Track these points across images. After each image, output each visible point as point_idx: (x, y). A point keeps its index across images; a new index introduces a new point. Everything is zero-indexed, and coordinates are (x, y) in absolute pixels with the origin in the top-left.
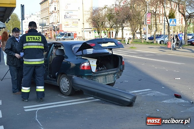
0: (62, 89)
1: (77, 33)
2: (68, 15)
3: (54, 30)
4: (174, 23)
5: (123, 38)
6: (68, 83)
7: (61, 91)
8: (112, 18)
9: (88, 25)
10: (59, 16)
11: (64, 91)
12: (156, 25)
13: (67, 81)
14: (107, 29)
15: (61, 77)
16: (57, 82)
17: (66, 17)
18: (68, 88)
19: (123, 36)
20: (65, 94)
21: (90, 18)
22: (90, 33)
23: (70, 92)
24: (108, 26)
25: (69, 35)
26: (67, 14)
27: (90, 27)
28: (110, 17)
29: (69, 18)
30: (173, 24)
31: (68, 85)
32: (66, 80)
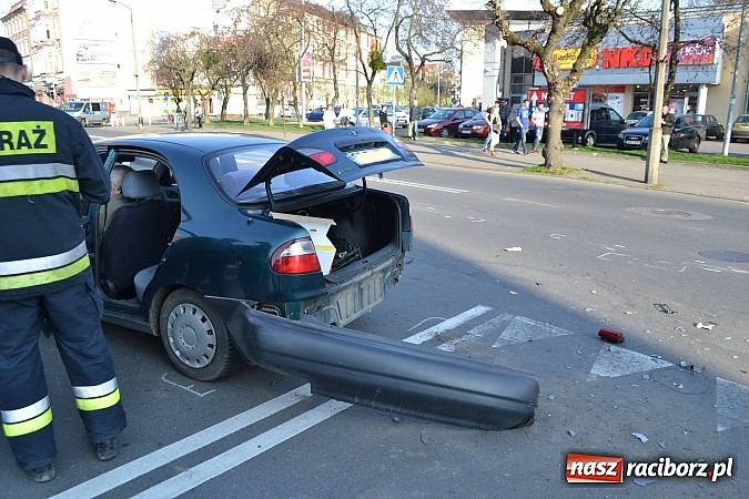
0: (177, 353)
1: (116, 101)
2: (87, 54)
3: (48, 94)
4: (399, 76)
5: (246, 115)
6: (210, 332)
7: (173, 357)
8: (216, 62)
9: (147, 81)
10: (59, 57)
11: (187, 362)
12: (335, 82)
13: (204, 320)
14: (204, 92)
15: (168, 302)
16: (147, 321)
17: (80, 58)
18: (211, 352)
19: (246, 111)
20: (192, 373)
21: (152, 62)
22: (151, 101)
23: (220, 369)
24: (205, 82)
25: (96, 107)
26: (82, 49)
27: (150, 87)
28: (210, 59)
29: (90, 61)
30: (396, 81)
31: (212, 339)
32: (199, 316)
